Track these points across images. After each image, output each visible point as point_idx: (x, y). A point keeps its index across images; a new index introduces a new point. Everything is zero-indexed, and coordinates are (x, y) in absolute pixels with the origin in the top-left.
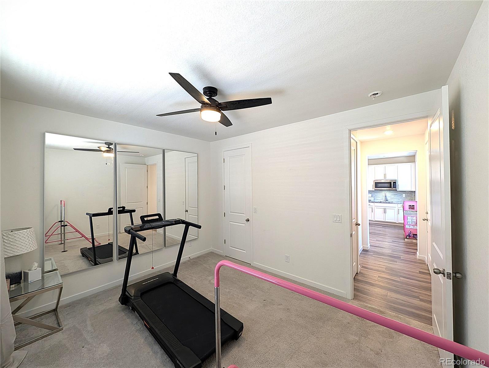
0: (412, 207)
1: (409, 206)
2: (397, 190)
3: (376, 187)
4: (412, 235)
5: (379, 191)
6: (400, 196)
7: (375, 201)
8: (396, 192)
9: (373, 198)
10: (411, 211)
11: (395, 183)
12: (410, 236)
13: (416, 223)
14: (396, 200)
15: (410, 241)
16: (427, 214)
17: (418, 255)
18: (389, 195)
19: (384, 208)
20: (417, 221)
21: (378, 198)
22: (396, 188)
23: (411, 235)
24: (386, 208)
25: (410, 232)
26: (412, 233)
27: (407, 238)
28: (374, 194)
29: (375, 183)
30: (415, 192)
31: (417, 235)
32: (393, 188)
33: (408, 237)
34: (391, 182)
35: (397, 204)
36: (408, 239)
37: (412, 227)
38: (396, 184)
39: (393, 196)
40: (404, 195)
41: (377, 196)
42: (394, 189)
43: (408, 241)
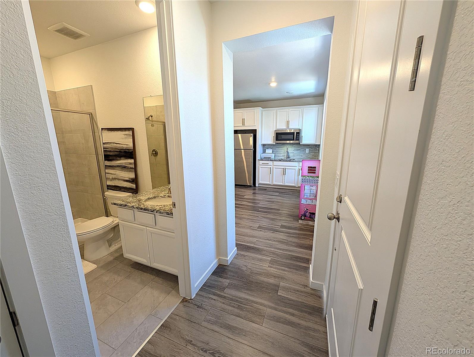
0: (312, 170)
1: (309, 167)
2: (301, 144)
3: (277, 139)
4: (309, 214)
5: (280, 145)
6: (304, 151)
7: (276, 158)
8: (299, 146)
9: (273, 155)
10: (311, 177)
11: (299, 133)
12: (305, 216)
13: (316, 196)
14: (298, 157)
15: (305, 222)
16: (341, 202)
17: (311, 280)
18: (291, 150)
19: (284, 167)
20: (317, 192)
21: (279, 155)
22: (298, 140)
23: (307, 214)
24: (286, 167)
25: (307, 209)
26: (309, 211)
27: (301, 218)
28: (275, 149)
29: (275, 134)
30: (319, 145)
31: (314, 214)
32: (296, 140)
33: (303, 218)
34: (294, 133)
35: (298, 162)
36: (302, 220)
37: (309, 202)
38: (299, 135)
39: (295, 152)
40: (307, 151)
41: (278, 152)
42: (297, 142)
43: (303, 223)
